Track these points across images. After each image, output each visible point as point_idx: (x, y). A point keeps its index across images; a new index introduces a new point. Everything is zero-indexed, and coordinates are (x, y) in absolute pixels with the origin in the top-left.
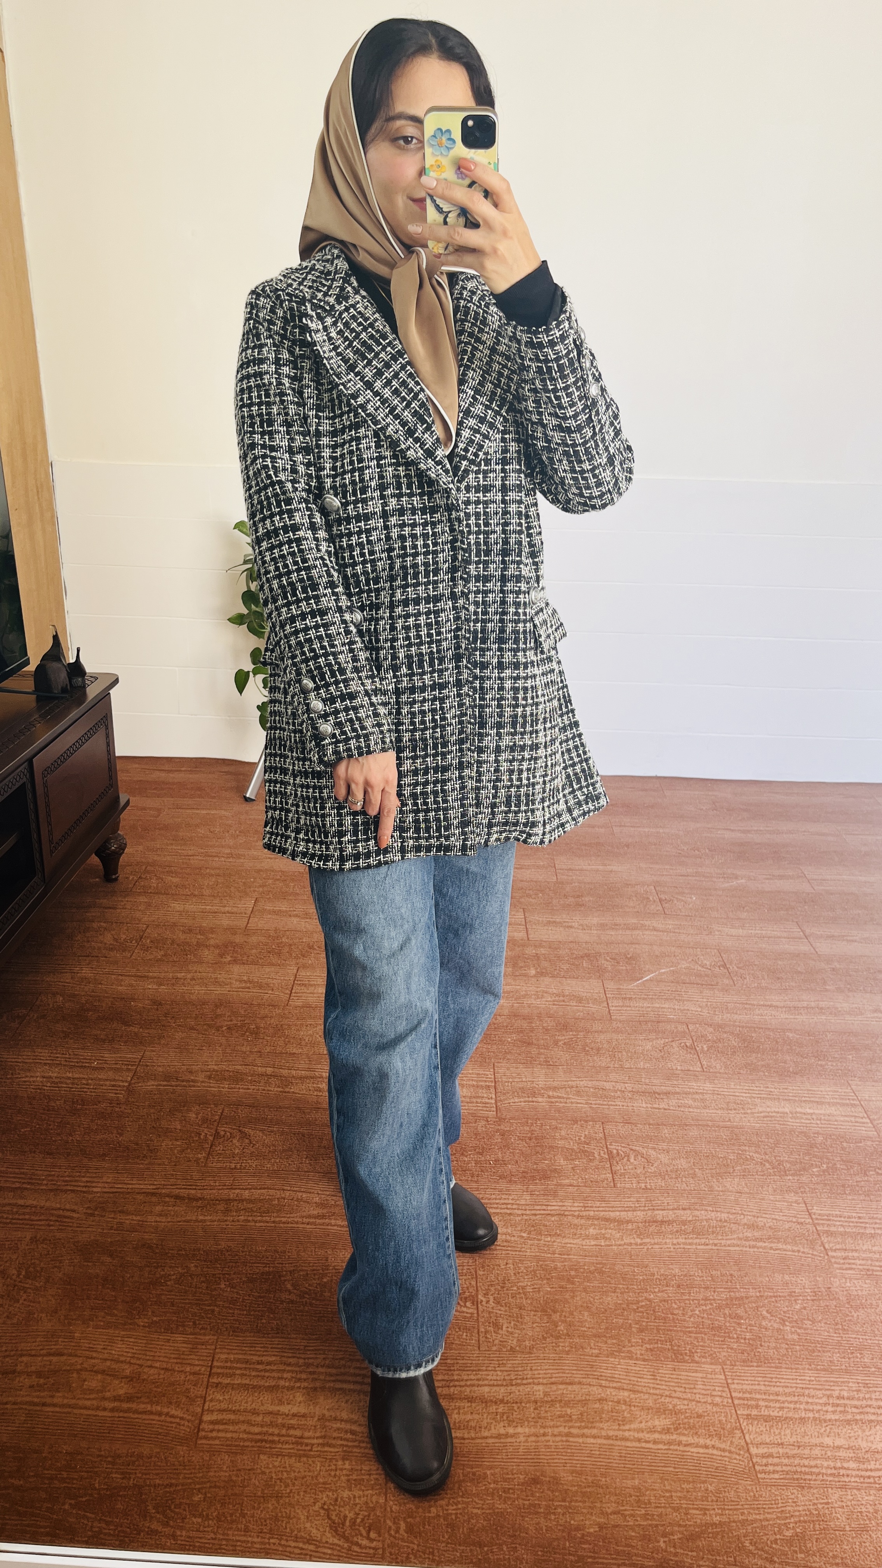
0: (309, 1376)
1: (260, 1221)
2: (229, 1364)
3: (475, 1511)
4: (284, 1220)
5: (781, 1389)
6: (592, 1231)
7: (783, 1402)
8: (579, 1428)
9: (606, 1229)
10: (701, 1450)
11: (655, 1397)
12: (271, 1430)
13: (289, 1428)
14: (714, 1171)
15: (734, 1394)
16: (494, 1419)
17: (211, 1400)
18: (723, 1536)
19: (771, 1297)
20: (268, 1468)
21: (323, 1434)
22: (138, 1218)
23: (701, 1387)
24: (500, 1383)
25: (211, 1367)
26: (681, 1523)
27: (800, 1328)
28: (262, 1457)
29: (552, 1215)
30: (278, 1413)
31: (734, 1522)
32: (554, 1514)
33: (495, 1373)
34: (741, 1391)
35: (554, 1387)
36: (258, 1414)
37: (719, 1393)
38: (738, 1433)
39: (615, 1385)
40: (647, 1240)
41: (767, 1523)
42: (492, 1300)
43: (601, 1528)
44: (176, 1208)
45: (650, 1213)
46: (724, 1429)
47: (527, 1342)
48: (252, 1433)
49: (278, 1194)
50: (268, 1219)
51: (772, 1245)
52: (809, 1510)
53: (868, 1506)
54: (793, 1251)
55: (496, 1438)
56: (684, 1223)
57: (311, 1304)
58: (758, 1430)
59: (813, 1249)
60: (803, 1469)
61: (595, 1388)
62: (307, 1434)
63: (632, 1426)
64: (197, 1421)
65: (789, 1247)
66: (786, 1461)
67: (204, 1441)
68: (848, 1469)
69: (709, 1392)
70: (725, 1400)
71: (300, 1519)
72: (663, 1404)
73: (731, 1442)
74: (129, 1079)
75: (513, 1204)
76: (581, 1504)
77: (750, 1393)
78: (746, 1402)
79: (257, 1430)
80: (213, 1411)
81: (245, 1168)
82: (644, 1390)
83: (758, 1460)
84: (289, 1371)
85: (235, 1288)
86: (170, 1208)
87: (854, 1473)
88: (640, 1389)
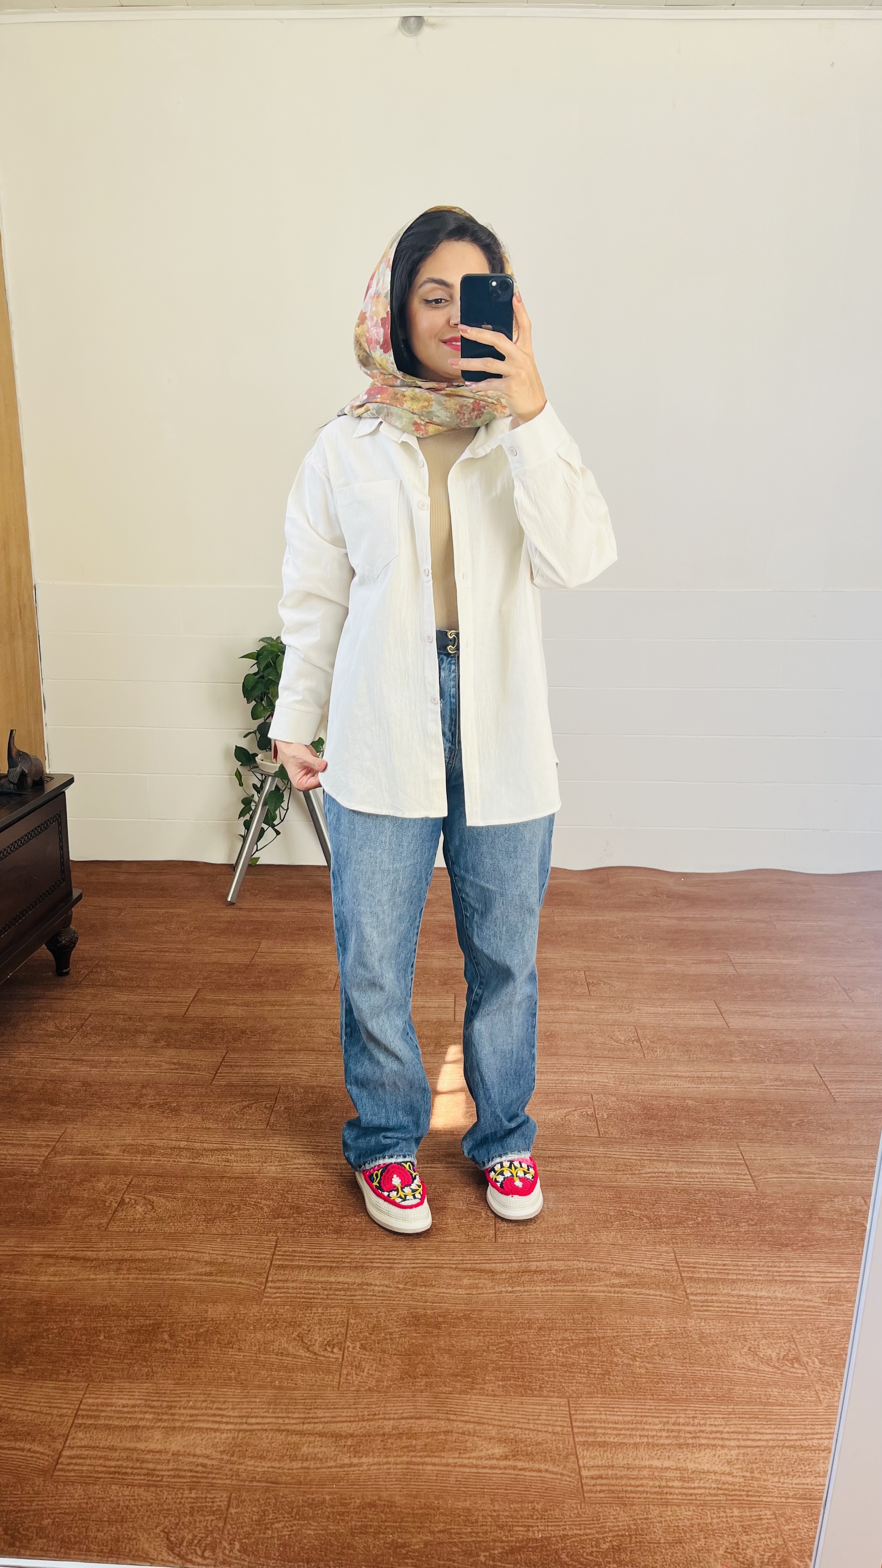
0: (170, 1417)
1: (149, 1279)
2: (95, 1408)
3: (309, 1532)
4: (171, 1277)
5: (621, 1418)
6: (466, 1281)
7: (621, 1430)
8: (420, 1457)
9: (480, 1279)
10: (535, 1474)
11: (500, 1428)
12: (125, 1465)
13: (143, 1462)
14: (593, 1226)
15: (574, 1424)
16: (340, 1451)
17: (74, 1438)
18: (542, 1550)
19: (627, 1336)
20: (117, 1496)
21: (175, 1467)
22: (33, 1278)
23: (544, 1418)
24: (352, 1419)
25: (78, 1410)
26: (504, 1538)
27: (649, 1363)
28: (113, 1487)
29: (431, 1268)
30: (135, 1449)
31: (555, 1536)
32: (383, 1533)
33: (350, 1410)
34: (583, 1421)
35: (403, 1422)
36: (116, 1450)
37: (561, 1424)
38: (573, 1458)
39: (463, 1418)
40: (518, 1288)
41: (586, 1537)
42: (358, 1344)
43: (426, 1544)
44: (70, 1268)
45: (524, 1264)
46: (560, 1455)
47: (385, 1384)
48: (106, 1466)
49: (171, 1254)
50: (156, 1276)
51: (636, 1290)
52: (628, 1526)
53: (686, 1521)
54: (656, 1295)
55: (340, 1467)
56: (555, 1272)
57: (184, 1352)
58: (592, 1455)
59: (675, 1293)
60: (629, 1489)
61: (442, 1422)
62: (159, 1467)
63: (472, 1455)
64: (57, 1456)
65: (652, 1292)
66: (613, 1482)
67: (60, 1473)
68: (672, 1487)
69: (551, 1422)
70: (565, 1429)
71: (140, 1540)
72: (506, 1433)
73: (565, 1467)
74: (46, 1154)
75: (395, 1259)
76: (410, 1524)
77: (590, 1422)
78: (584, 1430)
79: (113, 1463)
80: (73, 1447)
81: (143, 1232)
82: (490, 1421)
83: (588, 1481)
84: (151, 1413)
85: (113, 1339)
86: (66, 1268)
87: (677, 1491)
88: (486, 1421)
